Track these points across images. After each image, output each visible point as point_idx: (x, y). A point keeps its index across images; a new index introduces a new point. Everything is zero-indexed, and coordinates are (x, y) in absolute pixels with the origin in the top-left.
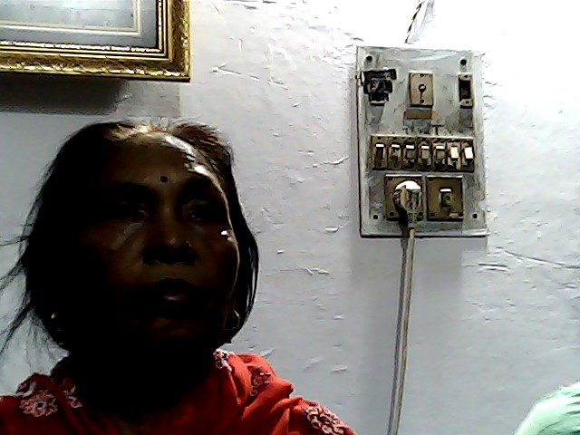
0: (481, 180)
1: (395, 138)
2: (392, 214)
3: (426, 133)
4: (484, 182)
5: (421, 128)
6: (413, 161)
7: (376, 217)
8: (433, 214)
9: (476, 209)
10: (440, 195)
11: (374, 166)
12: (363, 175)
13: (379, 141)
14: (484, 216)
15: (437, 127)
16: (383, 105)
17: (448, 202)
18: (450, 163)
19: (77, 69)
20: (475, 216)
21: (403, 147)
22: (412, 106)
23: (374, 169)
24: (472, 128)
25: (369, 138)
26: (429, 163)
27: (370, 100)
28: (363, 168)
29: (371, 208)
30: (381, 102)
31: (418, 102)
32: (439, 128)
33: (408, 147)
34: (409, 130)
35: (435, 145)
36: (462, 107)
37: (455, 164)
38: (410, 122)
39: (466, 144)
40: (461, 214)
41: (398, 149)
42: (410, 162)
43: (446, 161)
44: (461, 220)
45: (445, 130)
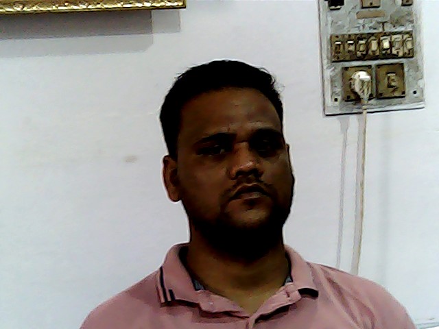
0: (419, 63)
1: (350, 35)
2: (348, 97)
3: (375, 29)
4: (422, 64)
5: (371, 25)
6: (364, 53)
7: (336, 100)
8: (381, 94)
9: (416, 87)
10: (386, 79)
11: (333, 60)
12: (325, 67)
13: (337, 39)
14: (422, 92)
15: (383, 23)
16: (339, 9)
17: (393, 84)
18: (394, 52)
19: (99, 6)
20: (415, 92)
21: (356, 43)
22: (363, 8)
23: (333, 62)
24: (412, 22)
25: (329, 37)
26: (378, 54)
27: (329, 6)
28: (325, 61)
29: (333, 93)
30: (339, 7)
31: (368, 5)
32: (385, 24)
33: (361, 42)
34: (361, 28)
35: (382, 38)
36: (403, 5)
37: (398, 52)
38: (361, 21)
39: (407, 36)
40: (404, 93)
41: (352, 44)
42: (362, 54)
43: (391, 51)
44: (404, 97)
45: (390, 25)
